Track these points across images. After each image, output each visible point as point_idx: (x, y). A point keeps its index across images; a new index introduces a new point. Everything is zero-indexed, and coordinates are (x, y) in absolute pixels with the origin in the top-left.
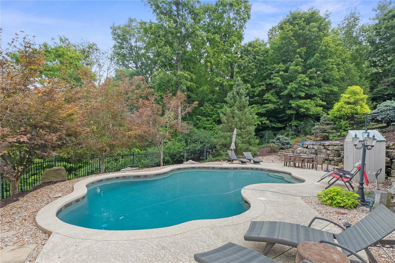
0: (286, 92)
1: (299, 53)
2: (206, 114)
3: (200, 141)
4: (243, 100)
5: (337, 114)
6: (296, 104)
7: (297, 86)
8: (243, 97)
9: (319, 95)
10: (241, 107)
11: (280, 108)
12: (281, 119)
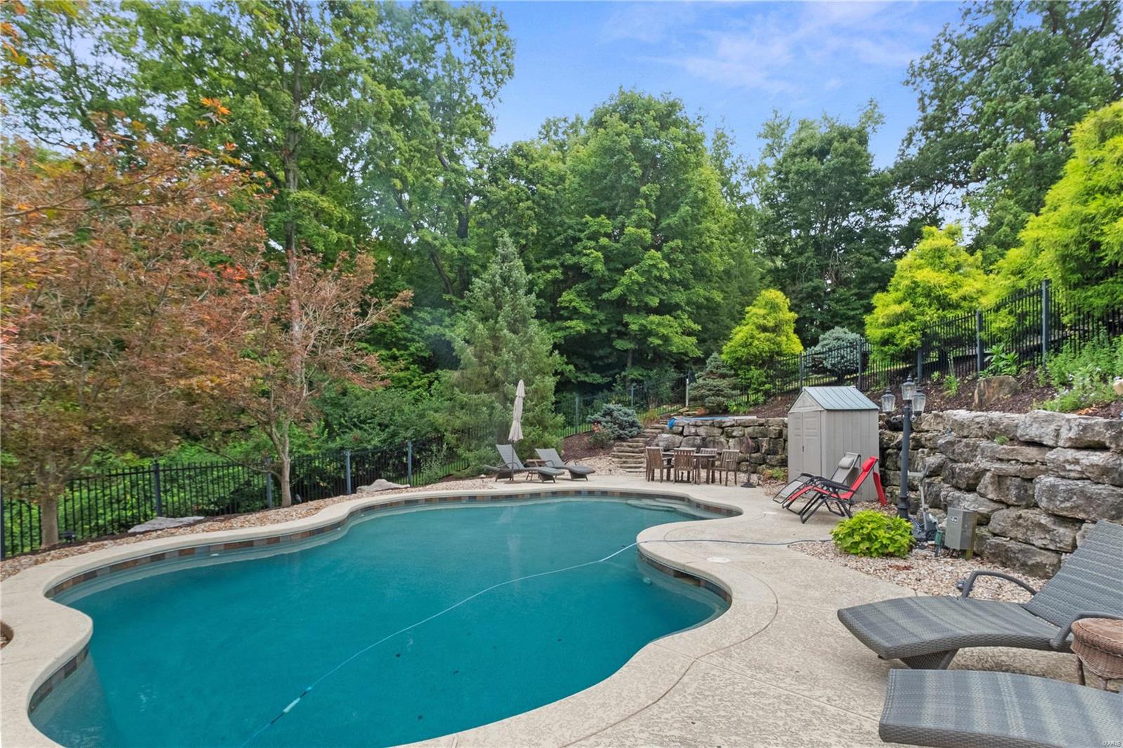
0: (617, 291)
1: (646, 197)
2: (388, 338)
3: (376, 420)
4: (523, 301)
5: (743, 352)
6: (642, 325)
7: (642, 280)
8: (521, 292)
9: (687, 308)
10: (516, 321)
11: (599, 331)
12: (600, 363)
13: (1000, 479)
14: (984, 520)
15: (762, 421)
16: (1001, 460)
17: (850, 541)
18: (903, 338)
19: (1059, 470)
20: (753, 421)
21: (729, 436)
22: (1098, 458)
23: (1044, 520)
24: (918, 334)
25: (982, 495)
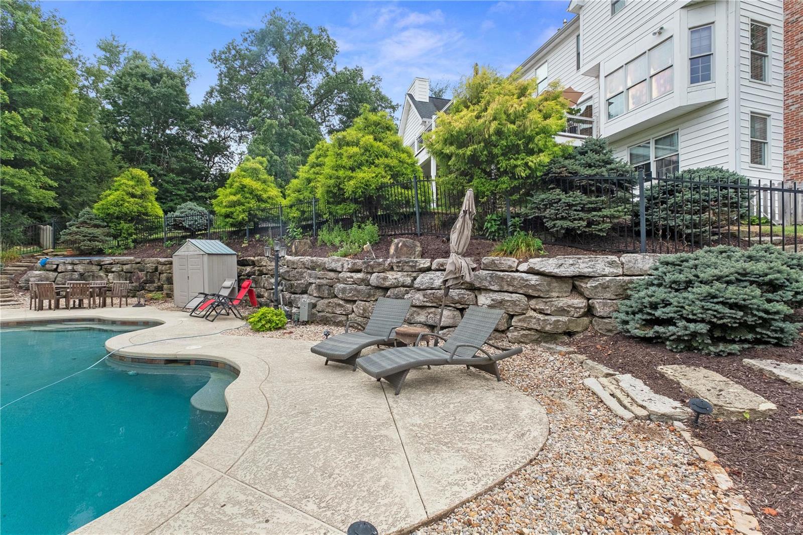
5: (114, 210)
13: (319, 287)
14: (314, 306)
15: (139, 260)
16: (319, 278)
17: (260, 324)
18: (238, 215)
19: (344, 281)
20: (131, 261)
21: (108, 271)
22: (360, 275)
23: (341, 302)
24: (247, 214)
25: (310, 295)
